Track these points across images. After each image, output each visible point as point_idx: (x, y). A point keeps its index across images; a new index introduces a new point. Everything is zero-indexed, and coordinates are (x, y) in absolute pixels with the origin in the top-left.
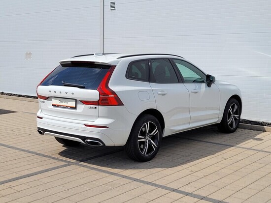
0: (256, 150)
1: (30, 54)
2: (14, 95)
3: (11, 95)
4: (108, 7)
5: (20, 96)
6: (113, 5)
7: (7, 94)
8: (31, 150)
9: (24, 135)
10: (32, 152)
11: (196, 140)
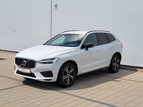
0: (139, 82)
1: (15, 30)
2: (7, 51)
3: (5, 51)
4: (53, 7)
5: (10, 51)
6: (56, 6)
7: (3, 50)
8: (11, 77)
9: (8, 70)
10: (11, 78)
11: (102, 75)
